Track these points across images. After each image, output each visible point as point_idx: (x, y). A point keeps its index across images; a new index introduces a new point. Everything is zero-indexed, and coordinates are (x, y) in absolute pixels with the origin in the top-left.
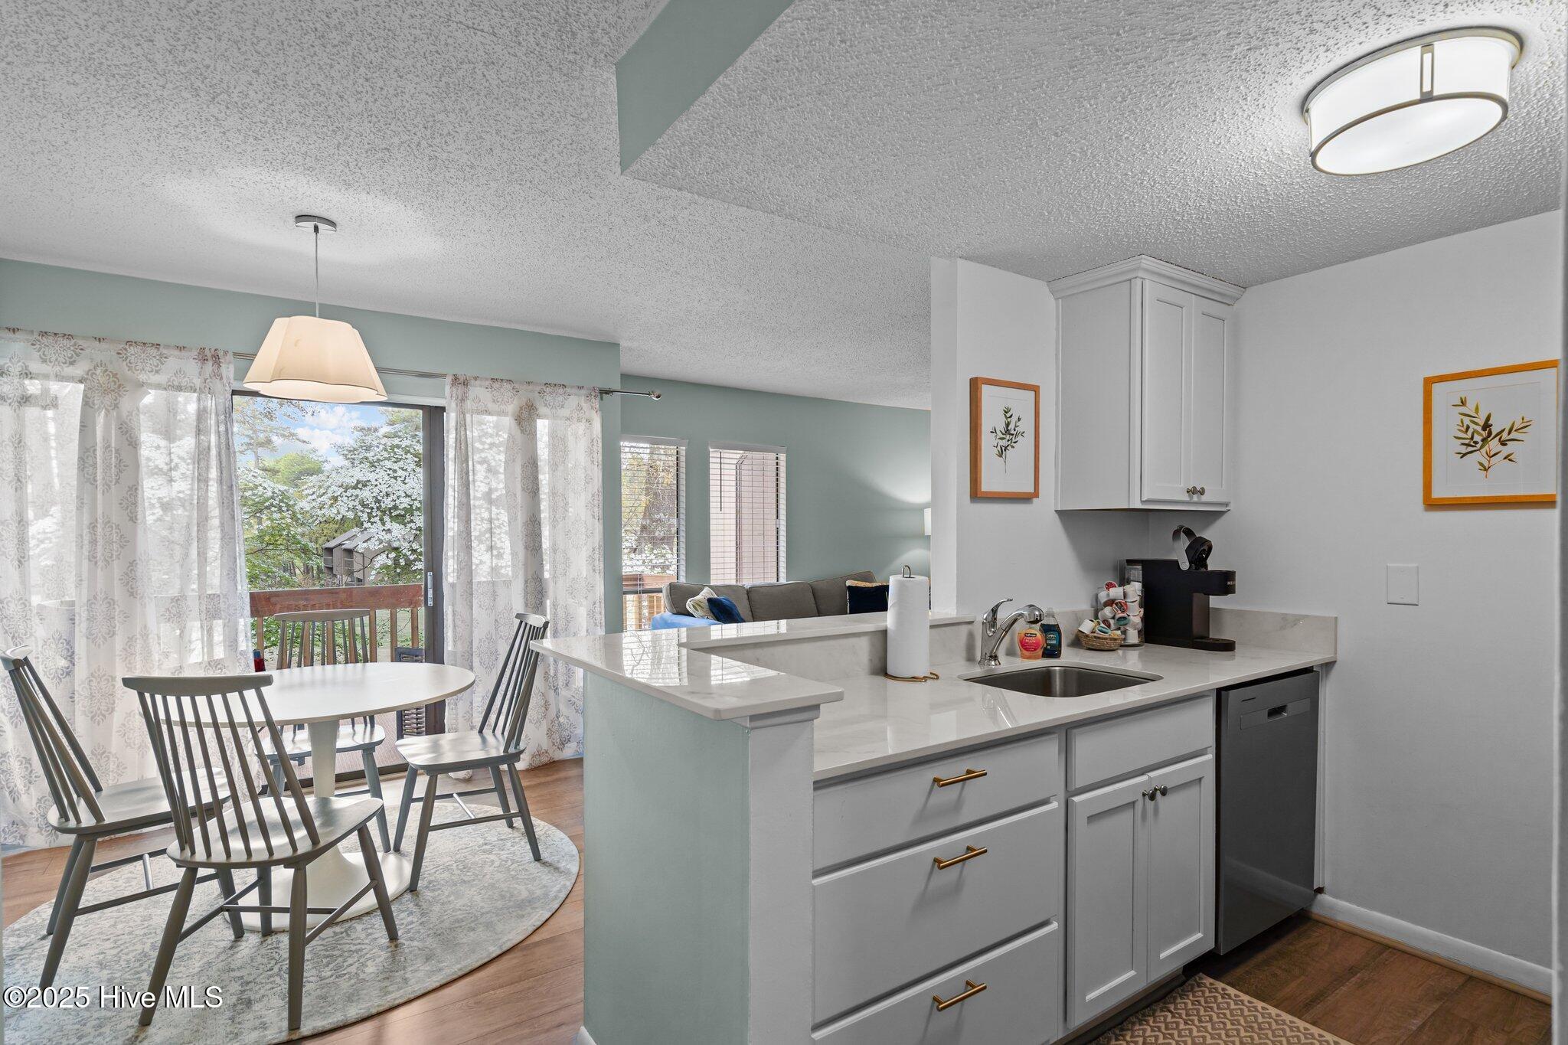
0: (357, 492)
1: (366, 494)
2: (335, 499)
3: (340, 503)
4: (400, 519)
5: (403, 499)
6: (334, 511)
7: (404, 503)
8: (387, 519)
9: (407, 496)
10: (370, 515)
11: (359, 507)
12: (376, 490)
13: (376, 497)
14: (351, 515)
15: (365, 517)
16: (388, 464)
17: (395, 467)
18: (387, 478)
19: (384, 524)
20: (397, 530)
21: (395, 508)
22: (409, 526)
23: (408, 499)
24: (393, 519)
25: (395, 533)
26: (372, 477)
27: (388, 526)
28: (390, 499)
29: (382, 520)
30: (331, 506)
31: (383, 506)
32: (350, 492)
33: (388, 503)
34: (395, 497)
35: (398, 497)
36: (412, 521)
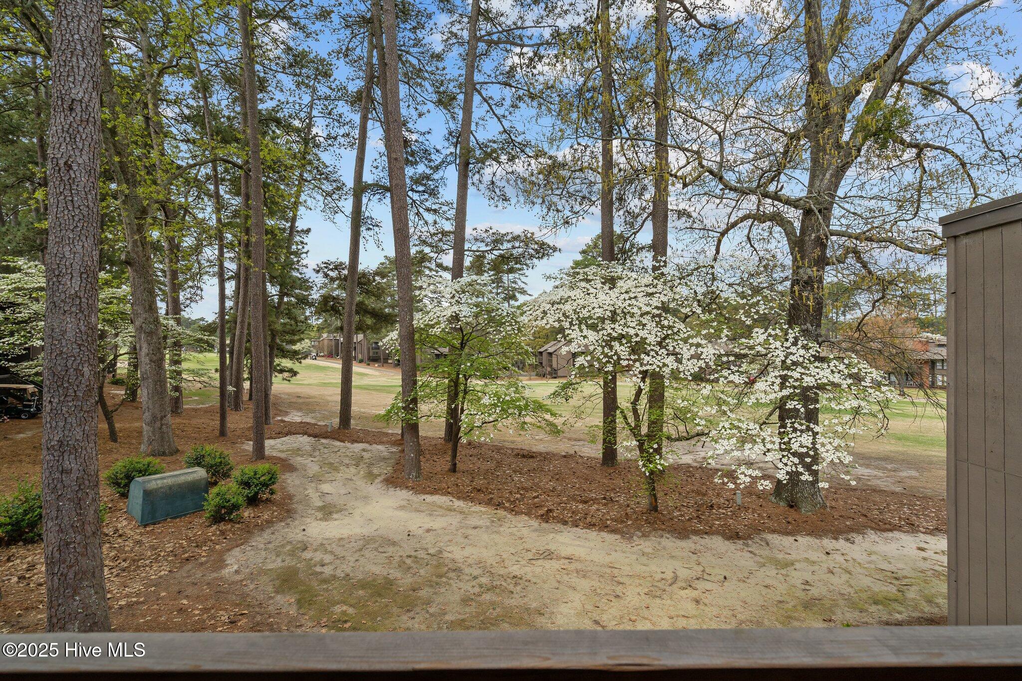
0: (561, 306)
1: (568, 307)
2: (545, 313)
3: (548, 315)
4: (593, 327)
5: (596, 310)
6: (545, 321)
7: (599, 312)
8: (583, 327)
9: (600, 307)
10: (571, 324)
11: (562, 318)
12: (575, 304)
13: (575, 310)
14: (557, 325)
15: (567, 325)
16: (583, 284)
17: (588, 287)
18: (582, 295)
19: (581, 331)
20: (592, 336)
21: (590, 317)
22: (601, 333)
23: (601, 310)
24: (589, 327)
25: (591, 338)
26: (572, 294)
27: (585, 333)
28: (586, 309)
29: (580, 328)
30: (542, 318)
31: (581, 316)
32: (556, 306)
33: (585, 313)
34: (590, 308)
35: (593, 309)
36: (603, 329)
